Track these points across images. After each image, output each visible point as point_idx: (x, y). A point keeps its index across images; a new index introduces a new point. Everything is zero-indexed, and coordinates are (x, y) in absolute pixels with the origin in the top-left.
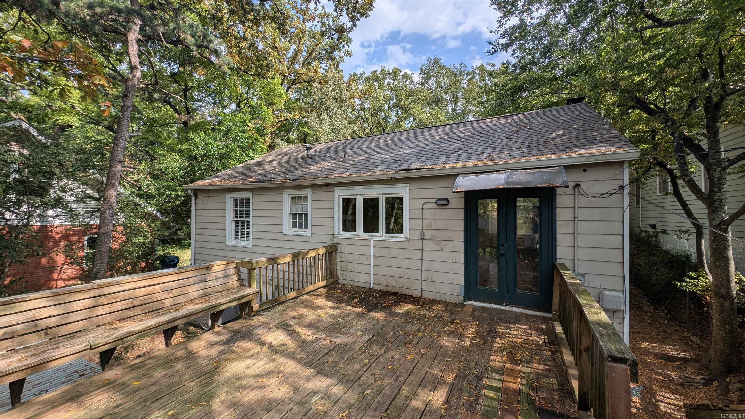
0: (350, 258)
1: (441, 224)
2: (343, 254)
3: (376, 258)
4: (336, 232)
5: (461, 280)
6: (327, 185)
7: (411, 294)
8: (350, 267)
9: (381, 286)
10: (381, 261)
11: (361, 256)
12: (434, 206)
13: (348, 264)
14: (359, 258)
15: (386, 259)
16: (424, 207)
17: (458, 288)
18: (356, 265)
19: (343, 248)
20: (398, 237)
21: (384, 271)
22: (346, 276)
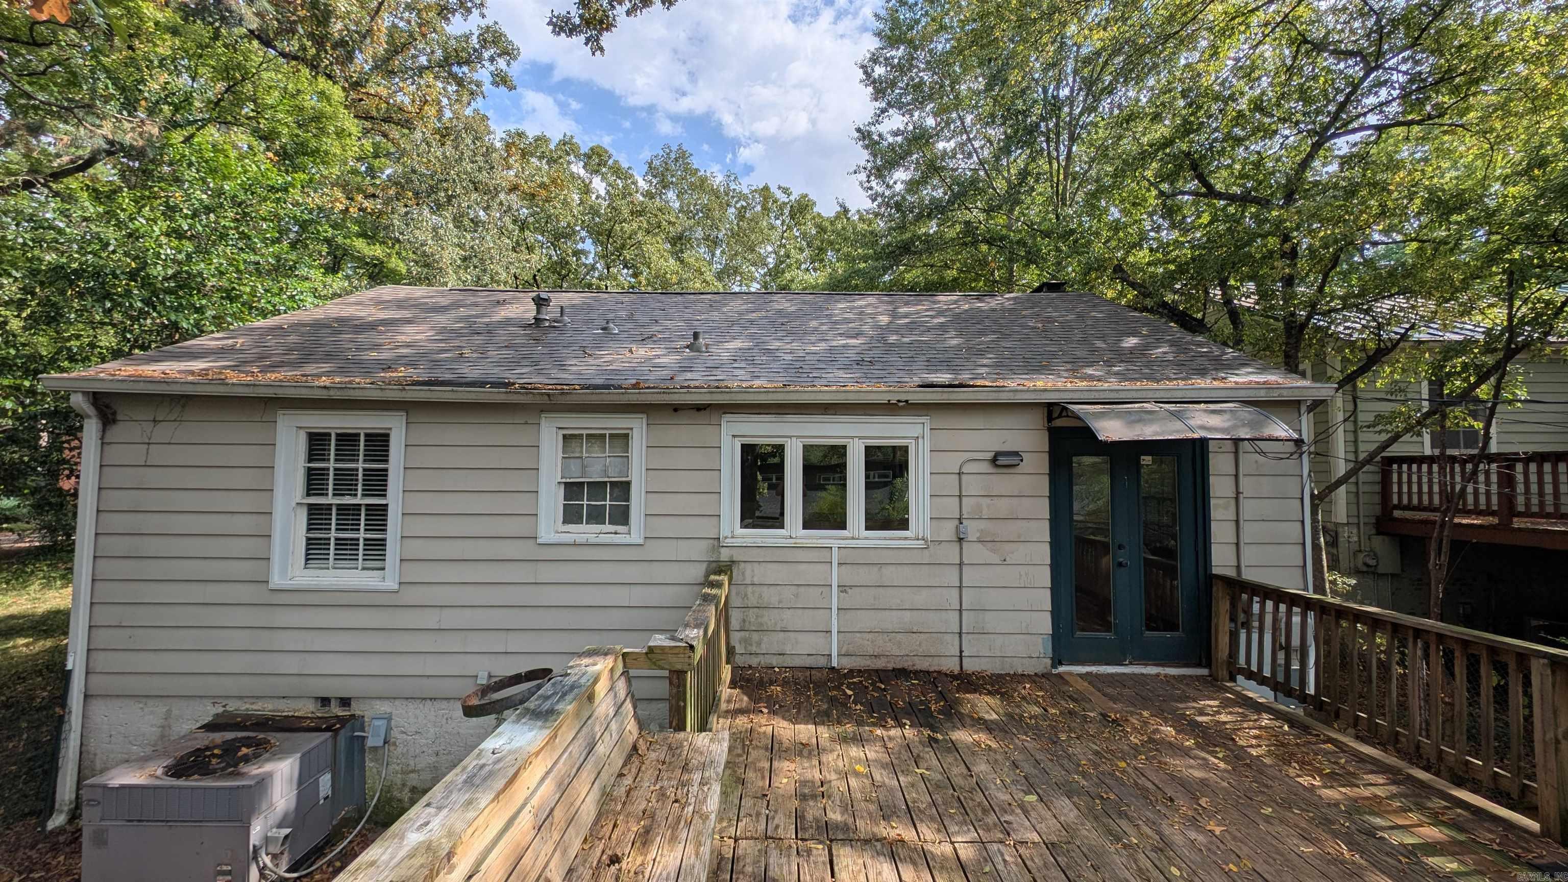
0: (770, 596)
1: (1003, 506)
2: (750, 589)
3: (845, 591)
4: (725, 531)
5: (1045, 624)
6: (700, 408)
7: (937, 669)
8: (769, 618)
9: (858, 659)
10: (856, 598)
11: (802, 589)
12: (986, 467)
13: (765, 612)
14: (796, 596)
15: (873, 591)
16: (964, 470)
17: (1040, 640)
18: (789, 612)
19: (748, 573)
20: (900, 539)
21: (867, 620)
22: (759, 644)
